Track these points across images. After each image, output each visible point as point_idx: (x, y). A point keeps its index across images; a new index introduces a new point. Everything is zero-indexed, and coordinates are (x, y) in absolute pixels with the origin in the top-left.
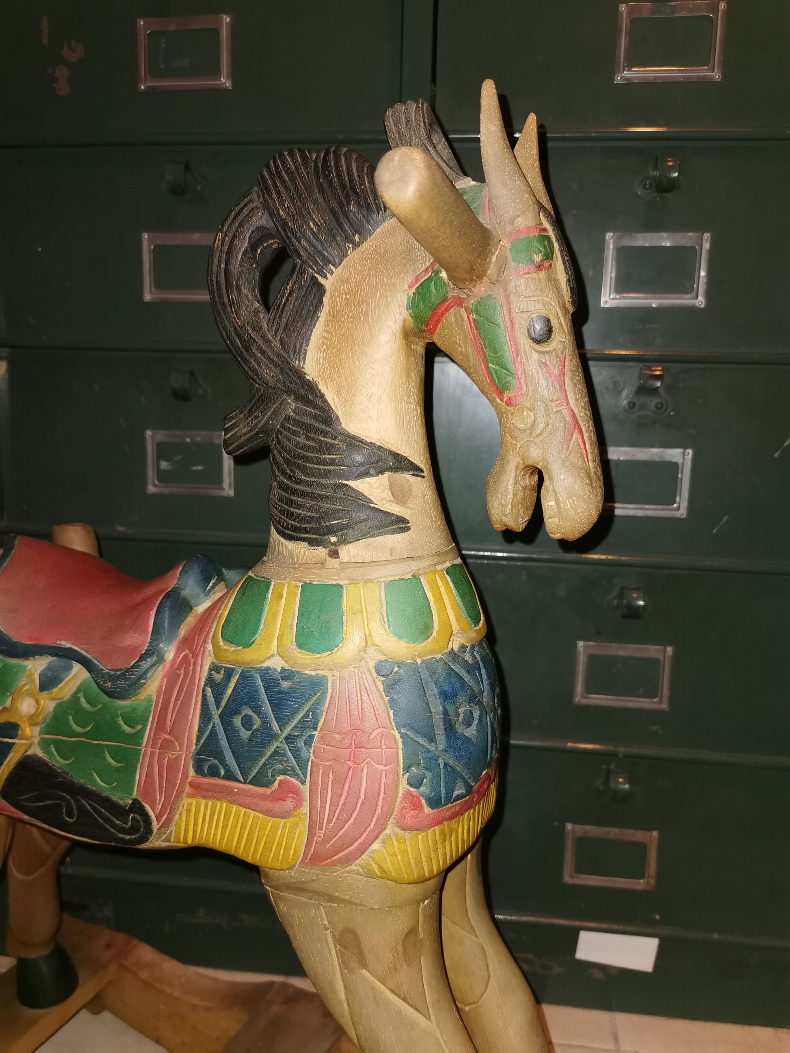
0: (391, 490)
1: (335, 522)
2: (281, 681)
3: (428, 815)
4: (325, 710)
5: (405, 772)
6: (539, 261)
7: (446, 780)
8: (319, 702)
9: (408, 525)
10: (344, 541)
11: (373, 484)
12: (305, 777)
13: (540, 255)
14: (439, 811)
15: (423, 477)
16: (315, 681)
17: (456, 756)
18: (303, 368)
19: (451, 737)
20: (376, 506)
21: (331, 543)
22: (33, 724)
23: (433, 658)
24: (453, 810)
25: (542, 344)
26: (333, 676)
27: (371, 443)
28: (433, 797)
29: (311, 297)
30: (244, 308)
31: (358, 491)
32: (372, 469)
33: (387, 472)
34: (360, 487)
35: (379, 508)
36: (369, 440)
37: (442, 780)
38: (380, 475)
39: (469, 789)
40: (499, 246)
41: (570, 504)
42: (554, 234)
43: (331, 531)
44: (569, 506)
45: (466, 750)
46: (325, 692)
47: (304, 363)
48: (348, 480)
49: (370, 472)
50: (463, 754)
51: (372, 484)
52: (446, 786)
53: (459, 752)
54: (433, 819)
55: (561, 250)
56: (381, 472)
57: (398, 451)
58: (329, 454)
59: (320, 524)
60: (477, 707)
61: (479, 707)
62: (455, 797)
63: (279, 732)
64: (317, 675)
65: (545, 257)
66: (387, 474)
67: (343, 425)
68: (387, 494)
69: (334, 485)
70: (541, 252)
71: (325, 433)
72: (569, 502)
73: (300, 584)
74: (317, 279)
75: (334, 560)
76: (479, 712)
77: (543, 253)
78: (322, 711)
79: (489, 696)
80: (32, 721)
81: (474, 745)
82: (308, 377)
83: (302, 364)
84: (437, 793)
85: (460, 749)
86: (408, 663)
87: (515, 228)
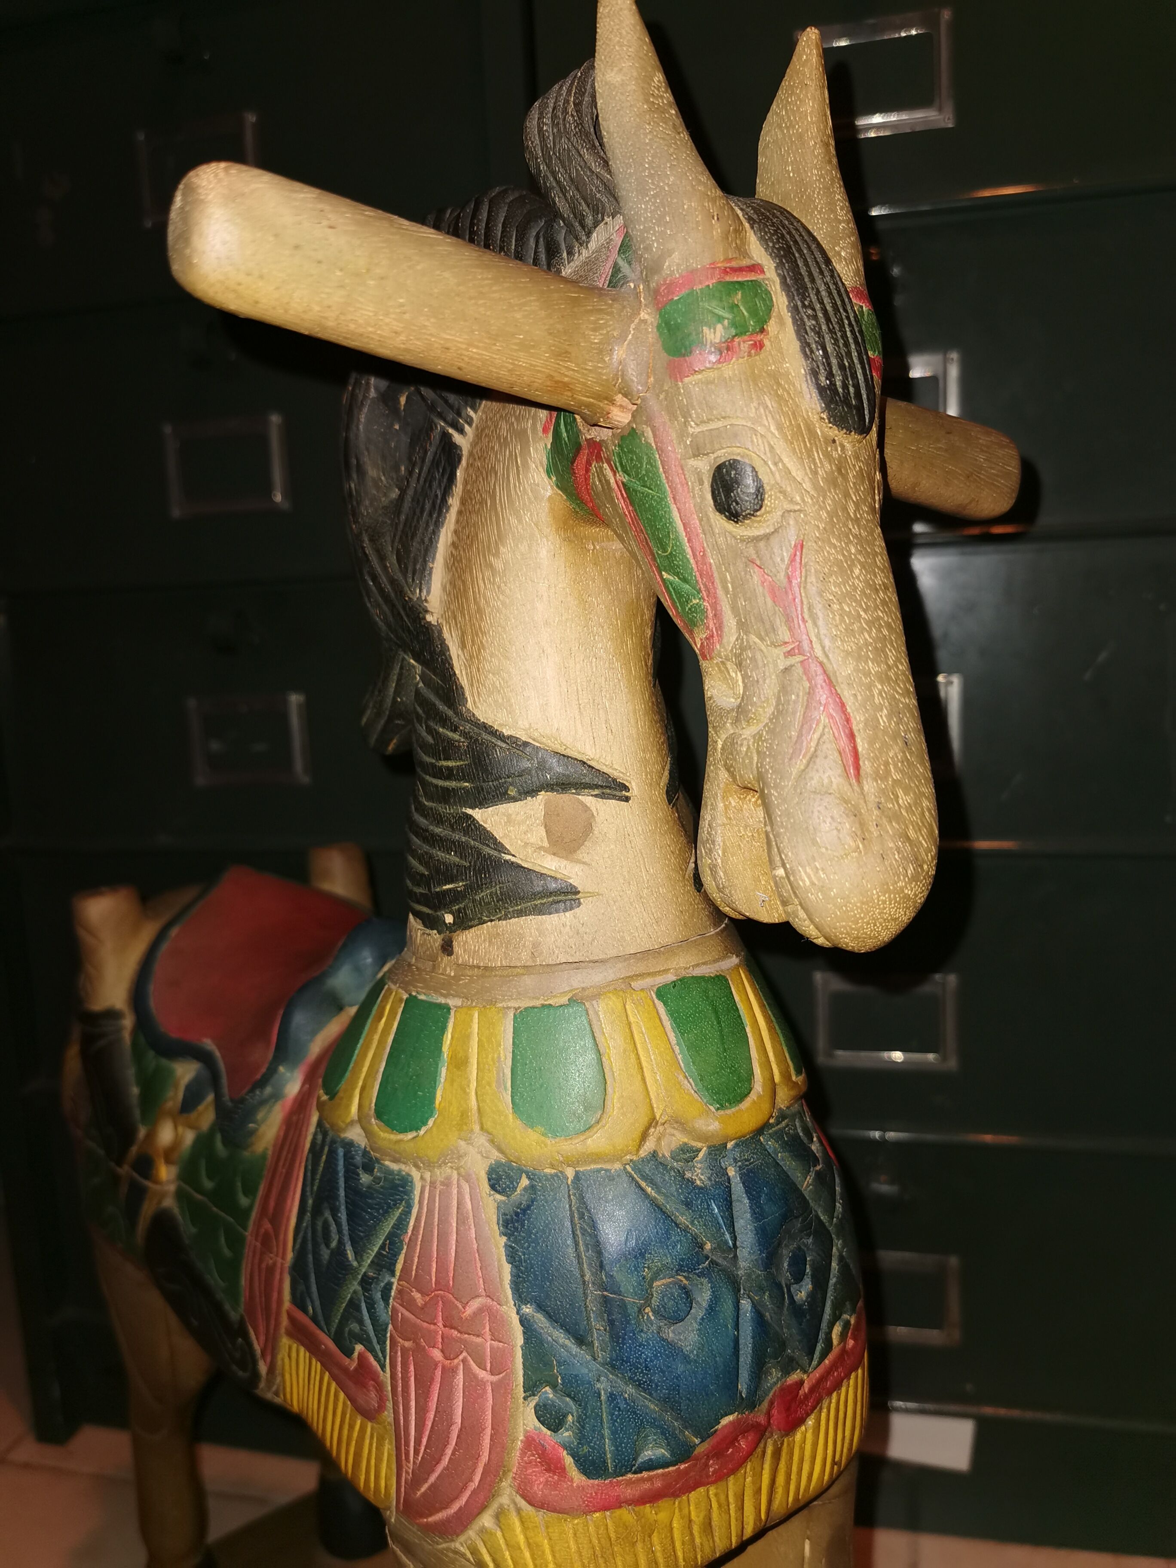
0: (546, 827)
1: (448, 887)
2: (360, 1171)
3: (581, 1488)
4: (407, 1240)
5: (528, 1394)
6: (717, 341)
7: (614, 1425)
8: (401, 1224)
9: (578, 897)
10: (463, 923)
11: (513, 817)
12: (385, 1358)
13: (719, 327)
14: (606, 1485)
15: (627, 799)
16: (397, 1182)
17: (638, 1380)
18: (426, 600)
19: (624, 1339)
20: (513, 859)
21: (446, 924)
22: (168, 1161)
23: (602, 1169)
24: (647, 1486)
25: (746, 522)
26: (422, 1178)
27: (510, 737)
28: (585, 1456)
29: (439, 472)
30: (367, 503)
31: (485, 829)
32: (511, 788)
33: (543, 792)
34: (489, 822)
35: (520, 862)
36: (506, 732)
37: (606, 1426)
38: (529, 798)
39: (682, 1453)
40: (637, 321)
41: (809, 877)
42: (779, 275)
43: (442, 901)
44: (808, 883)
45: (662, 1371)
46: (409, 1207)
47: (428, 592)
48: (473, 808)
49: (509, 792)
50: (656, 1378)
51: (511, 815)
52: (616, 1439)
53: (644, 1374)
54: (591, 1497)
55: (796, 308)
56: (532, 792)
57: (568, 750)
58: (445, 759)
59: (430, 890)
60: (705, 1281)
61: (710, 1281)
62: (642, 1463)
63: (355, 1264)
64: (400, 1171)
65: (733, 331)
66: (542, 796)
67: (470, 705)
68: (539, 836)
69: (454, 817)
70: (720, 319)
71: (444, 721)
72: (806, 872)
73: (405, 996)
74: (450, 436)
75: (446, 959)
76: (709, 1293)
77: (726, 322)
78: (401, 1242)
79: (754, 1257)
80: (169, 1155)
81: (686, 1359)
82: (429, 618)
83: (424, 593)
84: (593, 1448)
85: (646, 1367)
86: (545, 1175)
87: (665, 280)
